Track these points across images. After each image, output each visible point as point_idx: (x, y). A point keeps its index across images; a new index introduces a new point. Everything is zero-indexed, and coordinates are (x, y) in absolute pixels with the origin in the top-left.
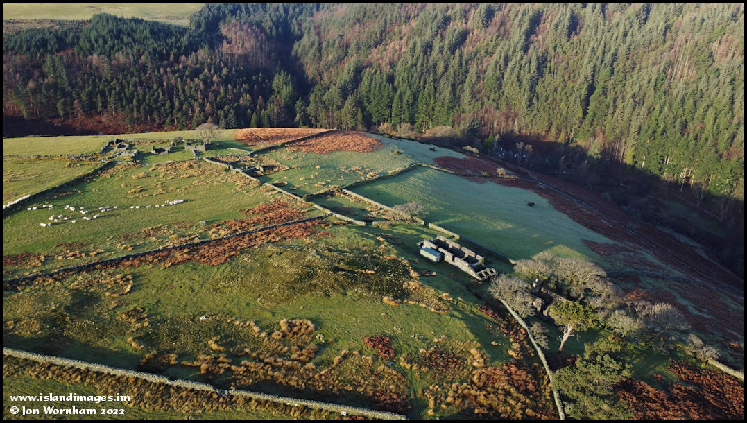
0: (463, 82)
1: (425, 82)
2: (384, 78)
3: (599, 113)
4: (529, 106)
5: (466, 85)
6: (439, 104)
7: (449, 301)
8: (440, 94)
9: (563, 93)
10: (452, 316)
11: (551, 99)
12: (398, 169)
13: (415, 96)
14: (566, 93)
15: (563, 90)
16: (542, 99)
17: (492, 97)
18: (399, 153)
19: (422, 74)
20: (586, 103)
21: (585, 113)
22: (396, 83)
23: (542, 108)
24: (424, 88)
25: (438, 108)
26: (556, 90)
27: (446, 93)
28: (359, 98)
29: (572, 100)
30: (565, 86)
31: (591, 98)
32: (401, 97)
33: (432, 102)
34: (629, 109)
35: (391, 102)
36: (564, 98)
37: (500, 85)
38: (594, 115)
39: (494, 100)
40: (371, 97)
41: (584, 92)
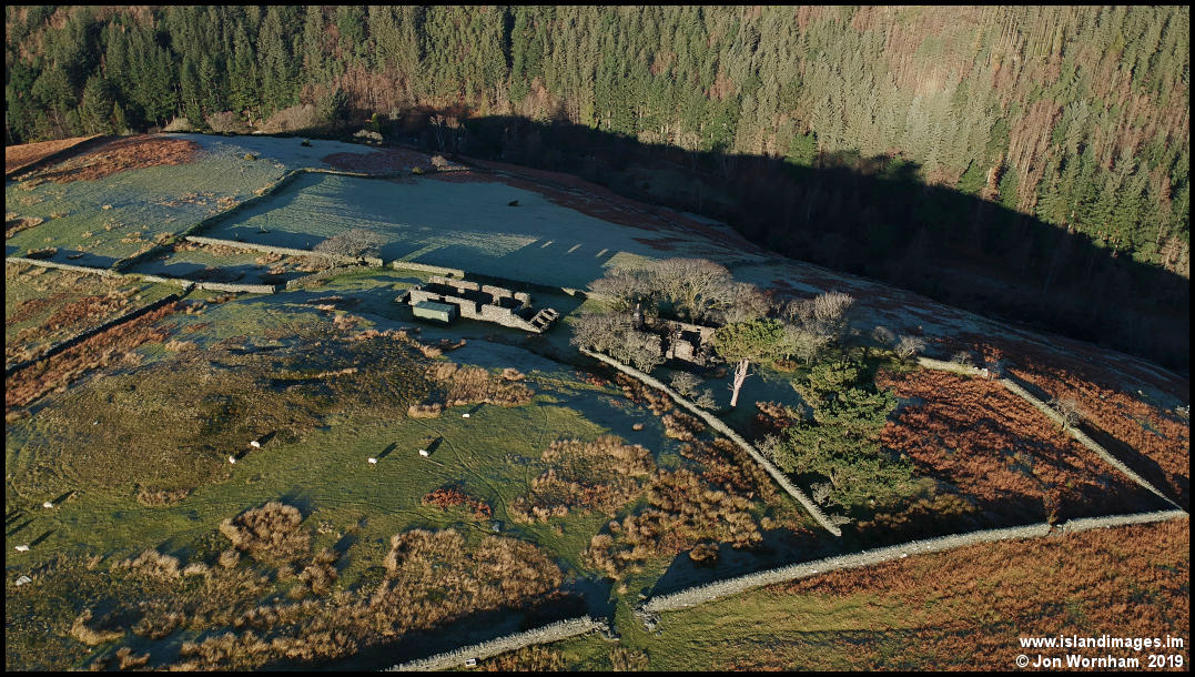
0: (300, 30)
1: (232, 38)
2: (150, 39)
3: (531, 56)
4: (422, 58)
5: (307, 34)
6: (267, 73)
7: (521, 381)
8: (265, 56)
9: (469, 30)
10: (541, 404)
11: (452, 42)
12: (270, 186)
13: (220, 66)
14: (474, 31)
15: (467, 26)
16: (440, 44)
17: (358, 49)
18: (256, 158)
19: (221, 25)
20: (507, 42)
21: (509, 61)
22: (176, 45)
23: (443, 59)
24: (232, 46)
25: (267, 81)
26: (457, 29)
27: (277, 52)
28: (109, 80)
29: (485, 40)
30: (470, 20)
31: (514, 34)
32: (192, 69)
33: (254, 68)
34: (571, 45)
35: (176, 78)
36: (472, 38)
37: (366, 27)
38: (525, 60)
39: (362, 56)
40: (133, 73)
41: (499, 26)
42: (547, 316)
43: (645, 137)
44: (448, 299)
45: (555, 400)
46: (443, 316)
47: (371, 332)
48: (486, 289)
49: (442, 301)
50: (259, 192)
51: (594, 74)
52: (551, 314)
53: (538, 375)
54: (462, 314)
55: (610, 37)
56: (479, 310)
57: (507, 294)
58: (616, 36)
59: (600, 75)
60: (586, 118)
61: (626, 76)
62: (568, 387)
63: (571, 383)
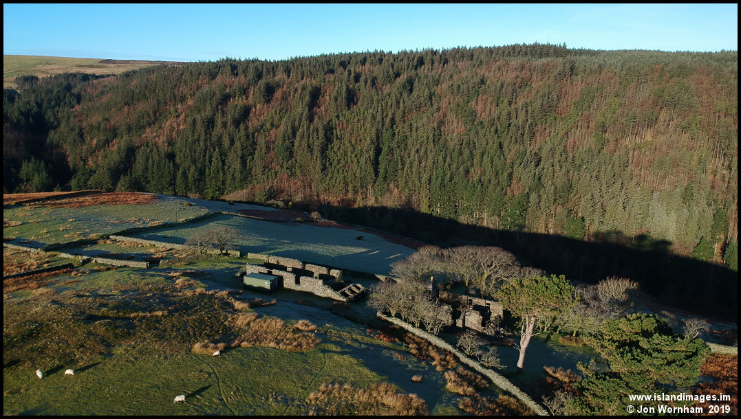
0: (252, 154)
1: (211, 157)
2: (163, 155)
3: (390, 171)
4: (323, 170)
5: (256, 155)
6: (229, 177)
7: (312, 331)
8: (229, 167)
9: (353, 155)
10: (324, 351)
11: (343, 162)
13: (202, 172)
14: (356, 156)
15: (352, 153)
16: (335, 163)
17: (285, 165)
18: (191, 205)
19: (206, 149)
20: (376, 163)
21: (377, 173)
22: (177, 160)
23: (336, 171)
24: (211, 161)
25: (229, 181)
26: (346, 155)
27: (237, 165)
28: (135, 178)
29: (363, 161)
30: (354, 150)
31: (381, 157)
32: (185, 174)
33: (221, 174)
34: (416, 164)
35: (174, 178)
36: (355, 160)
37: (291, 152)
38: (386, 172)
39: (287, 168)
40: (149, 175)
41: (372, 153)
42: (355, 289)
43: (463, 219)
44: (275, 272)
45: (339, 349)
46: (266, 284)
47: (199, 290)
48: (308, 267)
49: (270, 273)
50: (181, 220)
51: (430, 181)
52: (358, 288)
53: (329, 328)
54: (285, 286)
55: (441, 159)
56: (297, 282)
57: (324, 271)
58: (444, 159)
59: (433, 181)
60: (424, 209)
61: (450, 181)
62: (356, 340)
63: (359, 338)
